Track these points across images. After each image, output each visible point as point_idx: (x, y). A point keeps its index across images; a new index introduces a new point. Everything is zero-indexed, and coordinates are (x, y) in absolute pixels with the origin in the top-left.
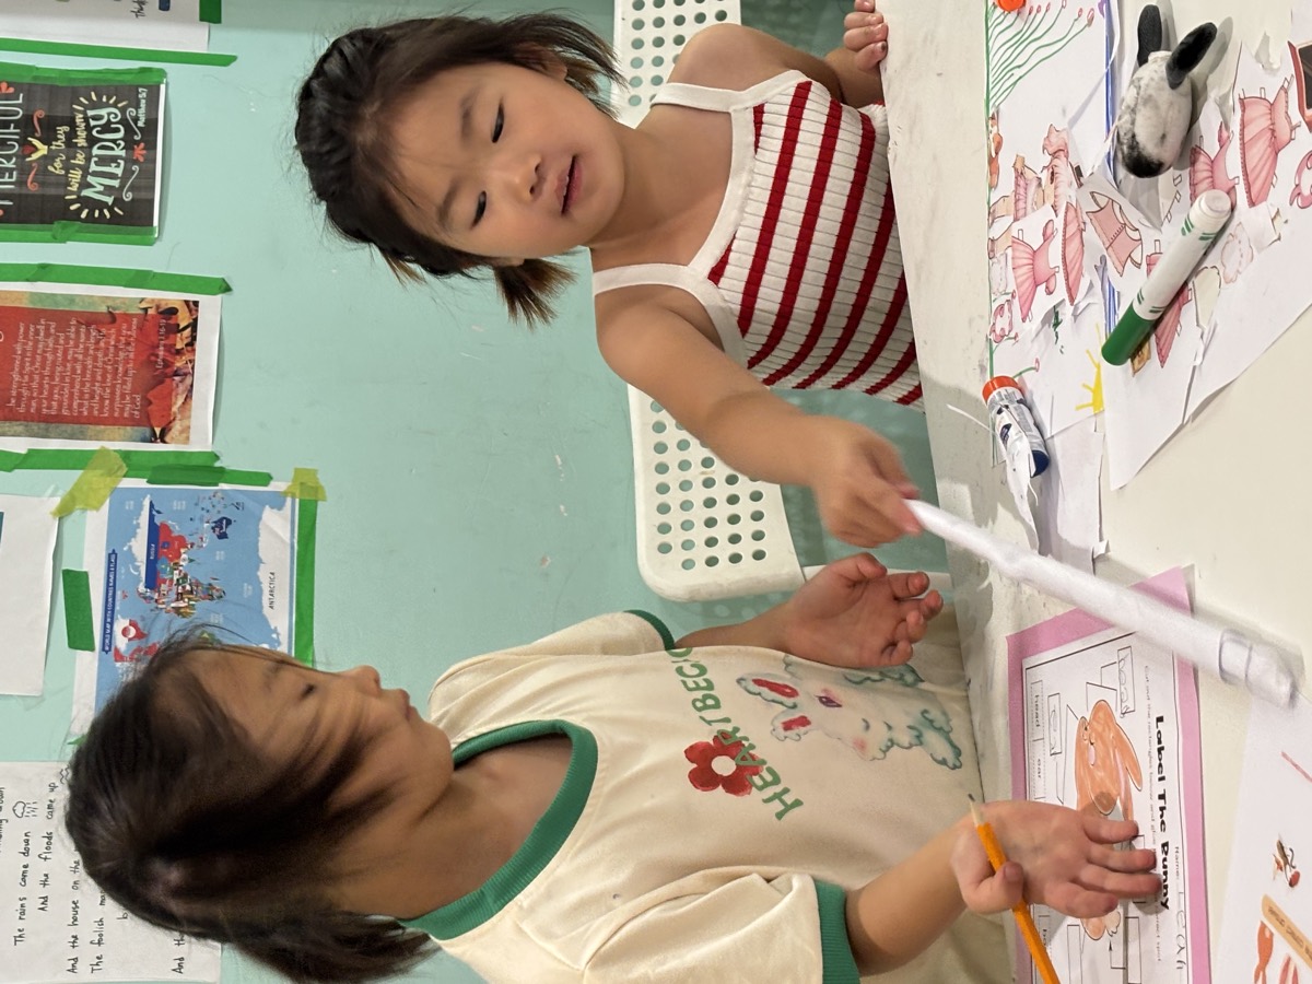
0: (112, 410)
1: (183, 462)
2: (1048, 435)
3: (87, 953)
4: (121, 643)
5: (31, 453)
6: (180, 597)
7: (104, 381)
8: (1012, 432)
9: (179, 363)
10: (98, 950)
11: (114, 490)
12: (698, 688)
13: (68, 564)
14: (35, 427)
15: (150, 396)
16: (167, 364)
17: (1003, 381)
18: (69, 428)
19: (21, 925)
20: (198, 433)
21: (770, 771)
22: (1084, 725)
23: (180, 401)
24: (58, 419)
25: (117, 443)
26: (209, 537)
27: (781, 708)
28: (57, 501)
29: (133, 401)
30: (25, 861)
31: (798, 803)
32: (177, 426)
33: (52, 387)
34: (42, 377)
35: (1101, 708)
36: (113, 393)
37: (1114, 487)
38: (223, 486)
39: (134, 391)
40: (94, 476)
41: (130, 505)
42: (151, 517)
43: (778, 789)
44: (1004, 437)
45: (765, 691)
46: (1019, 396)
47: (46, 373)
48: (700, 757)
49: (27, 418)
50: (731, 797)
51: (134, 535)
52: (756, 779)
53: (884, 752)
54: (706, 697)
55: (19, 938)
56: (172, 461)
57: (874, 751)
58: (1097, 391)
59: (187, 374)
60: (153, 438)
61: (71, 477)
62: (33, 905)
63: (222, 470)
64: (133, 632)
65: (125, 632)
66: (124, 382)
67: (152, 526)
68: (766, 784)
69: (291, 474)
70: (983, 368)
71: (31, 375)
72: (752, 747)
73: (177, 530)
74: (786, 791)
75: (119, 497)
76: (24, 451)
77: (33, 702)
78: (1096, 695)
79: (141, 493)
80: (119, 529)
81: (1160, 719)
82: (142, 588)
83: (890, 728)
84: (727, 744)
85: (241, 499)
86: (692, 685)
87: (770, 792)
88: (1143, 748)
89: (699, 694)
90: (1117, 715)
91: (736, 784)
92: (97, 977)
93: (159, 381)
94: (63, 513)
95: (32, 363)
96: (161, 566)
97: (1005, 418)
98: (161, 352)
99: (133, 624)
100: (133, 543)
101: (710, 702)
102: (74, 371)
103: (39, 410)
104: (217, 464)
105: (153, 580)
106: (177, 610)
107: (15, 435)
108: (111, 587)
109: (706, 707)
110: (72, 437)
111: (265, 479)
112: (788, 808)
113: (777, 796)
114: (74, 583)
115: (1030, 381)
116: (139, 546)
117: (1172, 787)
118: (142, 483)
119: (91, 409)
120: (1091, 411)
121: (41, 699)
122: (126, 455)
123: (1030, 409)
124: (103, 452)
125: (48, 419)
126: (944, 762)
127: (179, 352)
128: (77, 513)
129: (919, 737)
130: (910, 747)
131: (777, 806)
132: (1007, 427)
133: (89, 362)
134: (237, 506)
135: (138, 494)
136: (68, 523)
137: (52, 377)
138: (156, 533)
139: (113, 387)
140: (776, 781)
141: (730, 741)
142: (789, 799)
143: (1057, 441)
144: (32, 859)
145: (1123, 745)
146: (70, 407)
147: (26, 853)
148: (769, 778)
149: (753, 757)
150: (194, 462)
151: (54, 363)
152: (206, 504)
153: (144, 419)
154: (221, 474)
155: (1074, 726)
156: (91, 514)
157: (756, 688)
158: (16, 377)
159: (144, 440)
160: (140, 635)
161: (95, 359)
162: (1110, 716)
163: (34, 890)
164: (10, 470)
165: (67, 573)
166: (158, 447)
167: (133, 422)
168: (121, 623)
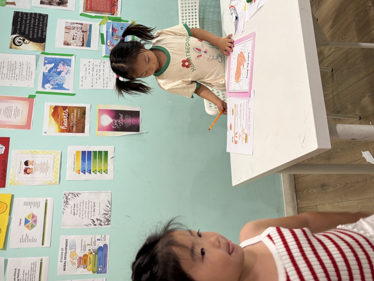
0: (106, 10)
1: (117, 18)
2: (238, 14)
3: (105, 85)
4: (109, 44)
5: (95, 16)
6: (116, 38)
7: (105, 6)
8: (233, 14)
9: (116, 4)
10: (107, 85)
11: (107, 22)
12: (187, 49)
13: (101, 32)
14: (96, 12)
15: (112, 8)
16: (114, 4)
17: (232, 6)
18: (100, 12)
19: (97, 81)
20: (118, 14)
21: (193, 65)
22: (239, 55)
23: (116, 9)
24: (99, 11)
25: (107, 15)
26: (120, 29)
27: (198, 53)
28: (99, 23)
29: (109, 9)
30: (97, 73)
31: (195, 69)
32: (115, 13)
33: (98, 6)
34: (96, 5)
35: (241, 52)
36: (106, 8)
37: (246, 21)
38: (122, 22)
39: (109, 8)
40: (104, 20)
41: (109, 24)
42: (112, 26)
43: (193, 67)
44: (232, 14)
45: (197, 50)
46: (234, 8)
47: (97, 4)
48: (184, 62)
49: (94, 11)
50: (187, 68)
51: (110, 29)
52: (191, 66)
53: (212, 60)
54: (188, 51)
55: (96, 83)
56: (115, 18)
57: (210, 60)
58: (245, 7)
59: (117, 5)
60: (112, 15)
61: (101, 19)
62: (98, 79)
63: (122, 20)
64: (110, 42)
65: (109, 42)
66: (108, 6)
67: (112, 28)
68: (192, 67)
69: (131, 21)
70: (229, 5)
71: (95, 4)
72: (191, 61)
73: (116, 28)
74: (194, 68)
75: (108, 23)
76: (94, 16)
77: (97, 51)
78: (241, 50)
79: (111, 23)
80: (108, 28)
81: (249, 53)
82: (111, 36)
83: (213, 56)
84: (188, 60)
85: (124, 24)
86: (187, 48)
87: (192, 68)
88: (246, 57)
89: (187, 50)
90: (243, 53)
91: (188, 67)
92: (107, 88)
93: (113, 6)
94: (100, 25)
95: (95, 3)
96: (114, 33)
97: (232, 12)
98: (113, 2)
99: (110, 41)
100: (110, 30)
101: (188, 52)
102: (101, 4)
103: (96, 10)
104: (121, 19)
105: (113, 35)
106: (116, 40)
107: (93, 13)
108: (107, 36)
109: (188, 53)
110: (101, 14)
111: (128, 21)
112: (194, 70)
113: (193, 68)
114: (102, 35)
115: (236, 6)
116: (111, 30)
117: (250, 62)
118: (111, 21)
119: (103, 10)
120: (244, 10)
121: (98, 51)
122: (108, 17)
123: (236, 10)
124: (105, 16)
125: (97, 11)
126: (220, 62)
127: (116, 2)
128: (102, 25)
129: (217, 58)
130: (216, 59)
131: (193, 70)
132: (232, 13)
133: (103, 3)
134: (124, 25)
135: (110, 23)
136: (101, 26)
137: (98, 5)
138: (113, 29)
139: (106, 7)
140: (193, 66)
141: (189, 60)
142: (194, 69)
143: (239, 15)
144: (98, 72)
145: (244, 57)
146: (101, 10)
147: (97, 72)
148: (192, 66)
149: (191, 62)
150: (118, 18)
151: (98, 3)
152: (120, 25)
153: (111, 12)
154: (121, 20)
155: (237, 55)
156: (104, 25)
157: (195, 50)
158: (93, 5)
159: (111, 15)
160: (111, 43)
161: (104, 2)
162: (242, 53)
163: (98, 77)
164: (93, 18)
165: (101, 33)
166: (113, 16)
167: (109, 12)
168: (108, 41)
